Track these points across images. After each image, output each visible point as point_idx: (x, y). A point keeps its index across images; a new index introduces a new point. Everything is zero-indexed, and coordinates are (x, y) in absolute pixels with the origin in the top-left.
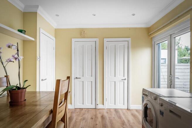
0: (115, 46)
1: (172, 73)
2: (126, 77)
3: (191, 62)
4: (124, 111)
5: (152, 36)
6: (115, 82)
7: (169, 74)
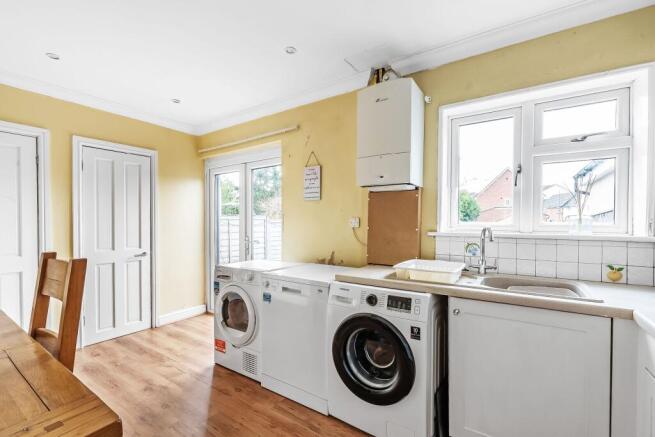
0: (113, 168)
1: (249, 234)
2: (146, 248)
3: (283, 215)
4: (146, 335)
5: (205, 157)
6: (113, 264)
7: (244, 235)
